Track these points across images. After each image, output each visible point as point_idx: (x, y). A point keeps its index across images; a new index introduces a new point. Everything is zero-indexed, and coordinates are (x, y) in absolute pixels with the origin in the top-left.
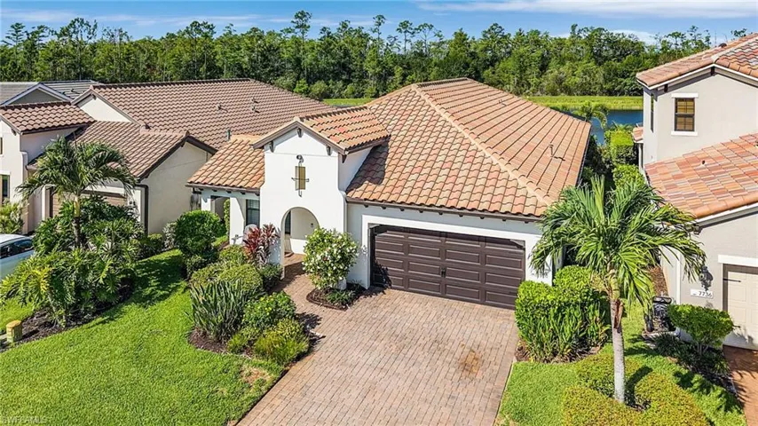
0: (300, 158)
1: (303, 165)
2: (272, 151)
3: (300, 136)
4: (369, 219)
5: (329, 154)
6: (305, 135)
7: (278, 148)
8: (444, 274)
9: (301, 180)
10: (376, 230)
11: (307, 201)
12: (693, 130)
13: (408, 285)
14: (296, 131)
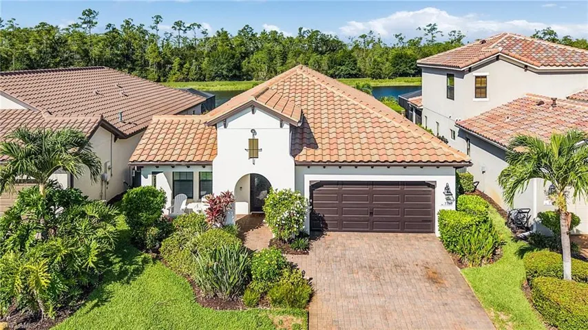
0: (253, 131)
1: (256, 137)
2: (225, 127)
3: (253, 113)
4: (310, 178)
5: (281, 126)
6: (258, 112)
7: (231, 124)
8: (371, 213)
9: (254, 149)
10: (315, 186)
11: (260, 168)
12: (486, 97)
13: (342, 227)
14: (250, 109)
